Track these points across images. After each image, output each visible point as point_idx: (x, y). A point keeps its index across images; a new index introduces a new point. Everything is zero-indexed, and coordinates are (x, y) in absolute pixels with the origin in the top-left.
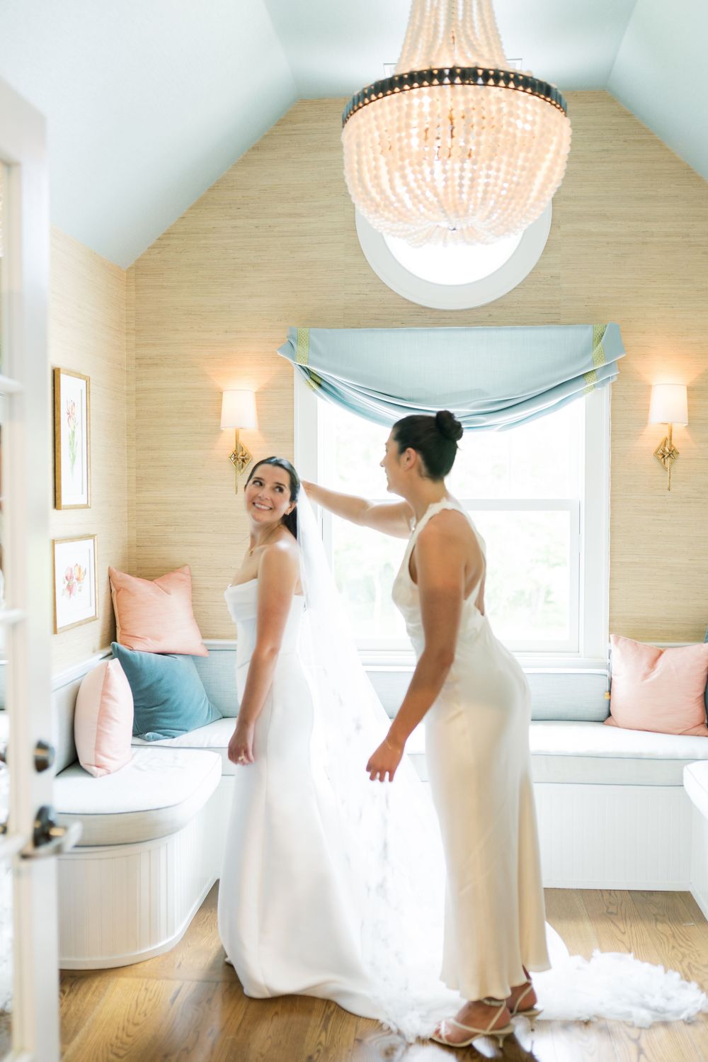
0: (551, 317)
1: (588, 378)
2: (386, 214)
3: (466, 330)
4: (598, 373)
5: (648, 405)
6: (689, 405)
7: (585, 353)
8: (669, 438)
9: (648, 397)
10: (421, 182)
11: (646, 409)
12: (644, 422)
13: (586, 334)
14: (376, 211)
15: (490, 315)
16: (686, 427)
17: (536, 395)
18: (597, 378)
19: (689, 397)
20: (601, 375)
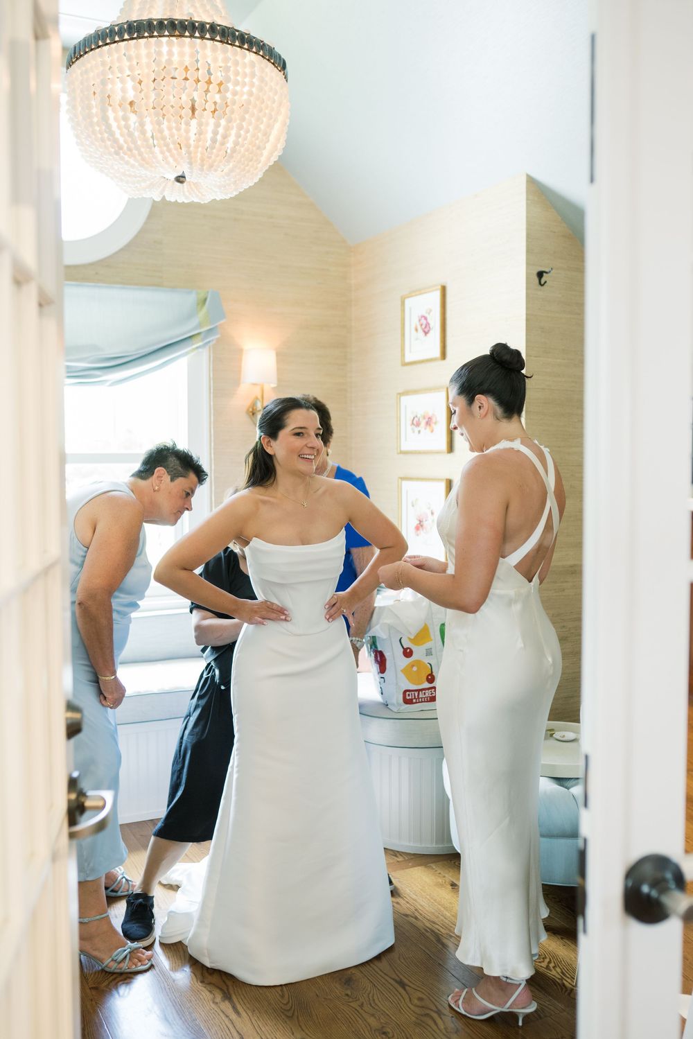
0: (152, 279)
1: (194, 340)
2: (126, 158)
3: (78, 285)
4: (202, 336)
5: (240, 367)
6: (278, 369)
7: (190, 316)
8: (260, 397)
9: (240, 360)
10: (174, 131)
11: (239, 371)
12: (237, 382)
13: (191, 299)
14: (117, 153)
15: (97, 273)
16: (274, 388)
17: (144, 354)
18: (203, 340)
19: (278, 362)
20: (205, 337)
